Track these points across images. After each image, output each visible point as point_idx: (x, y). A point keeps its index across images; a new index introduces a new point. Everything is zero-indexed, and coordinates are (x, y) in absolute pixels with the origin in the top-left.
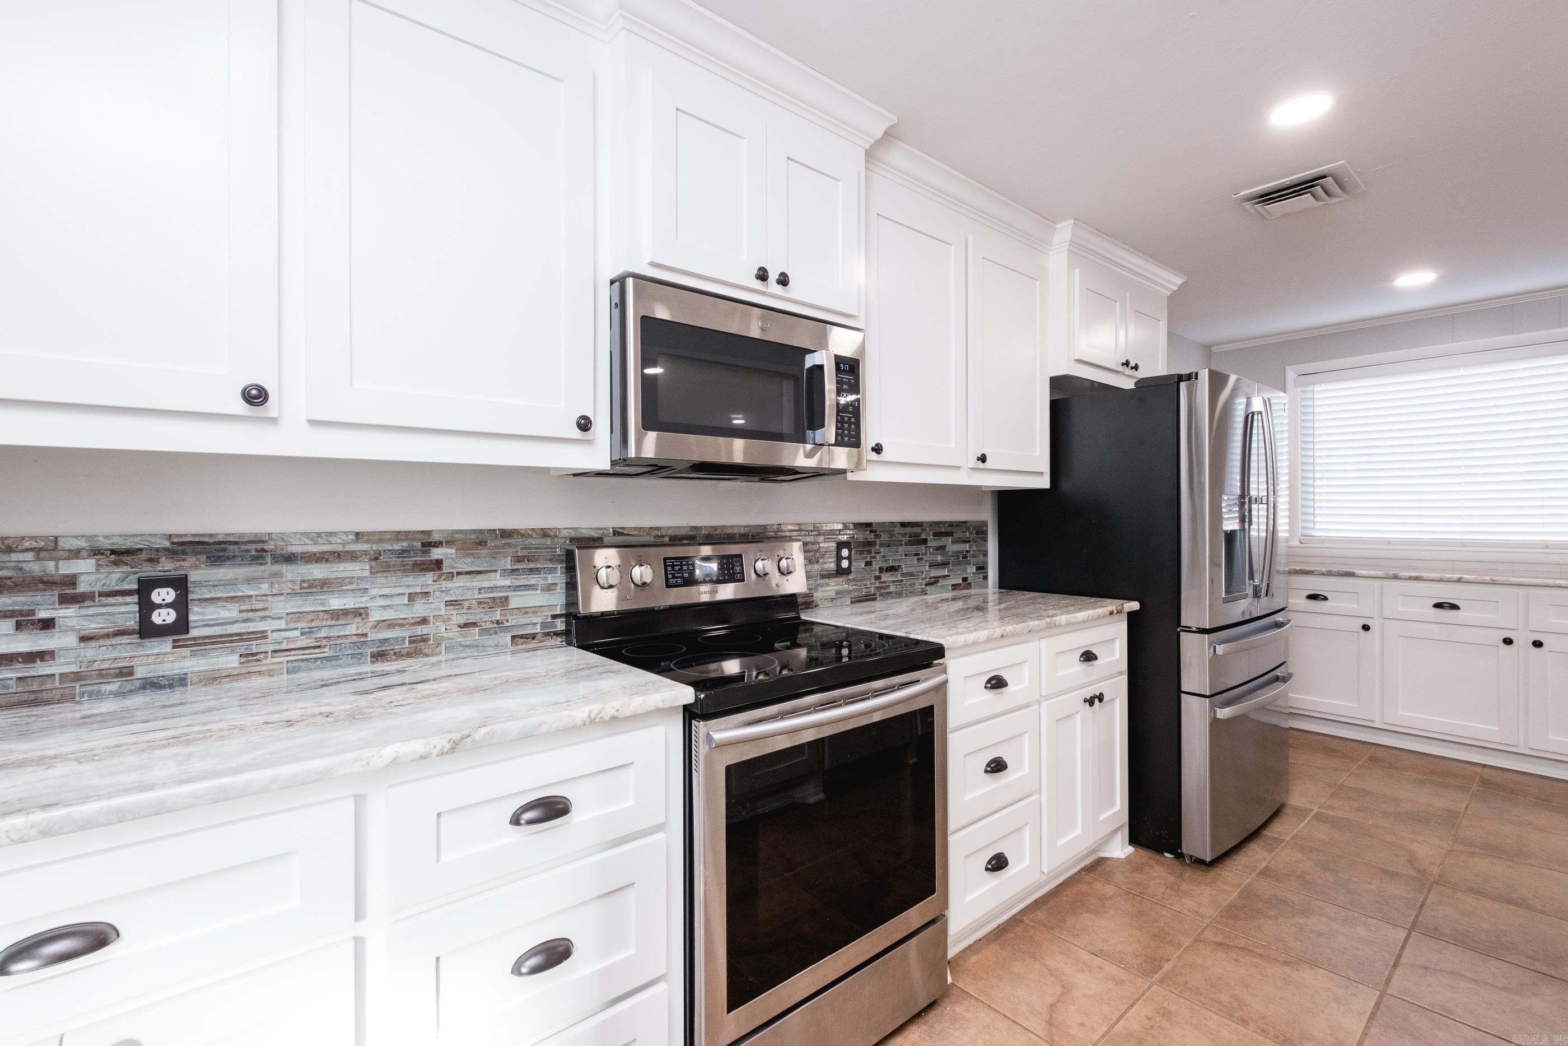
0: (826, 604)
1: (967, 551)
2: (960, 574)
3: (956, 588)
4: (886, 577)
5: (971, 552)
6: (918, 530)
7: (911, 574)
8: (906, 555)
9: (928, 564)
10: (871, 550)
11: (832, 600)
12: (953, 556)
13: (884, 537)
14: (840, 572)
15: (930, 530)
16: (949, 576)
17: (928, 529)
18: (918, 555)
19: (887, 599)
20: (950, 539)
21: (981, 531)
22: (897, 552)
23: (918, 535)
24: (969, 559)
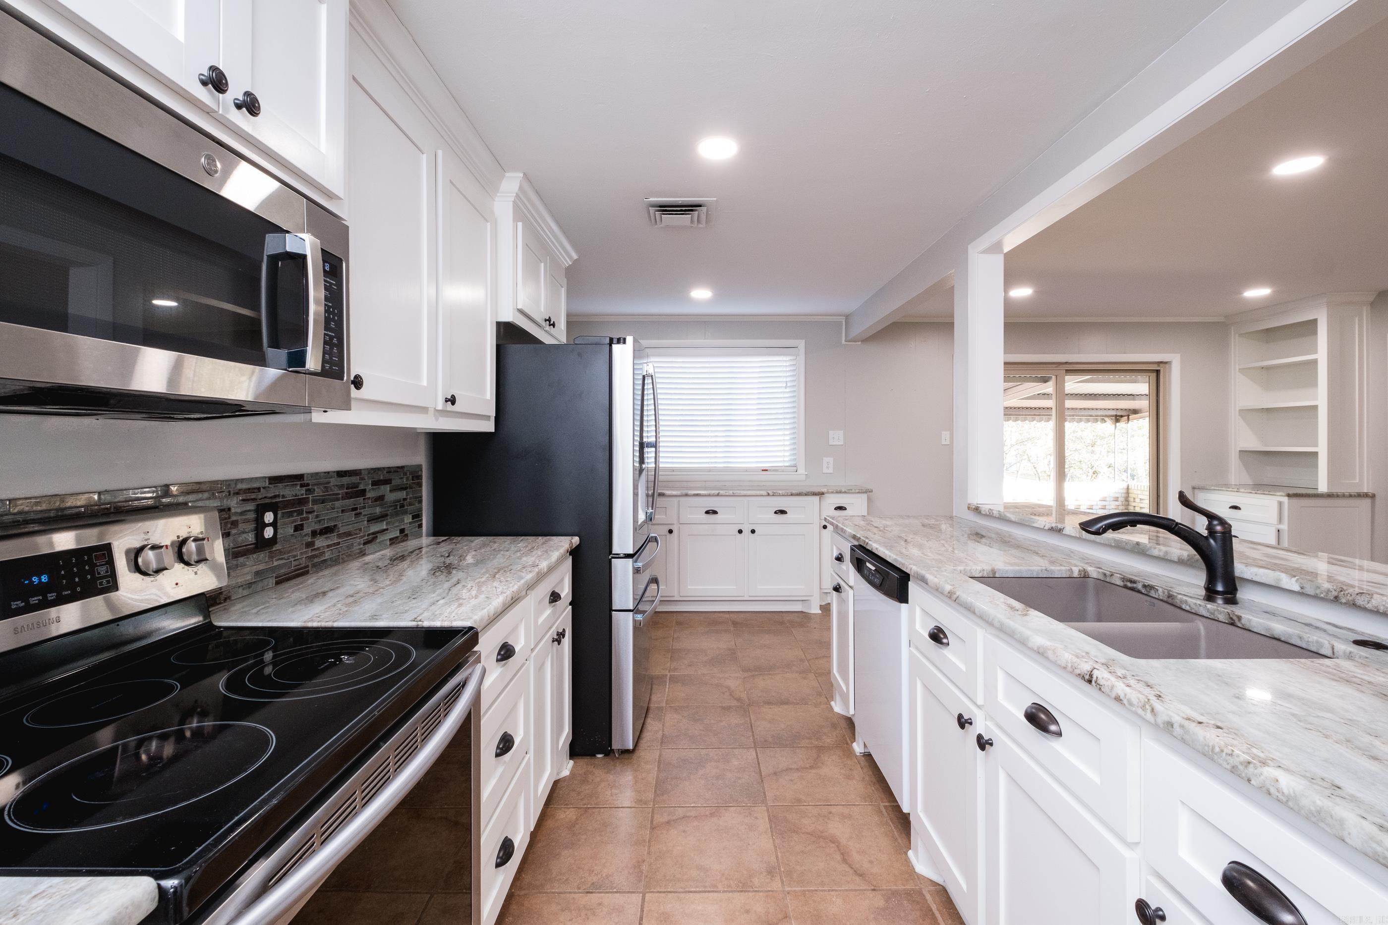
0: (241, 592)
1: (405, 499)
2: (397, 526)
3: (394, 543)
4: (320, 542)
5: (408, 500)
6: (355, 479)
7: (348, 534)
8: (343, 511)
9: (366, 519)
10: (302, 510)
11: (250, 585)
12: (391, 506)
13: (318, 492)
14: (262, 544)
15: (369, 478)
16: (387, 529)
17: (366, 478)
18: (355, 509)
19: (322, 570)
20: (388, 487)
21: (415, 474)
22: (333, 508)
23: (356, 486)
24: (406, 507)
